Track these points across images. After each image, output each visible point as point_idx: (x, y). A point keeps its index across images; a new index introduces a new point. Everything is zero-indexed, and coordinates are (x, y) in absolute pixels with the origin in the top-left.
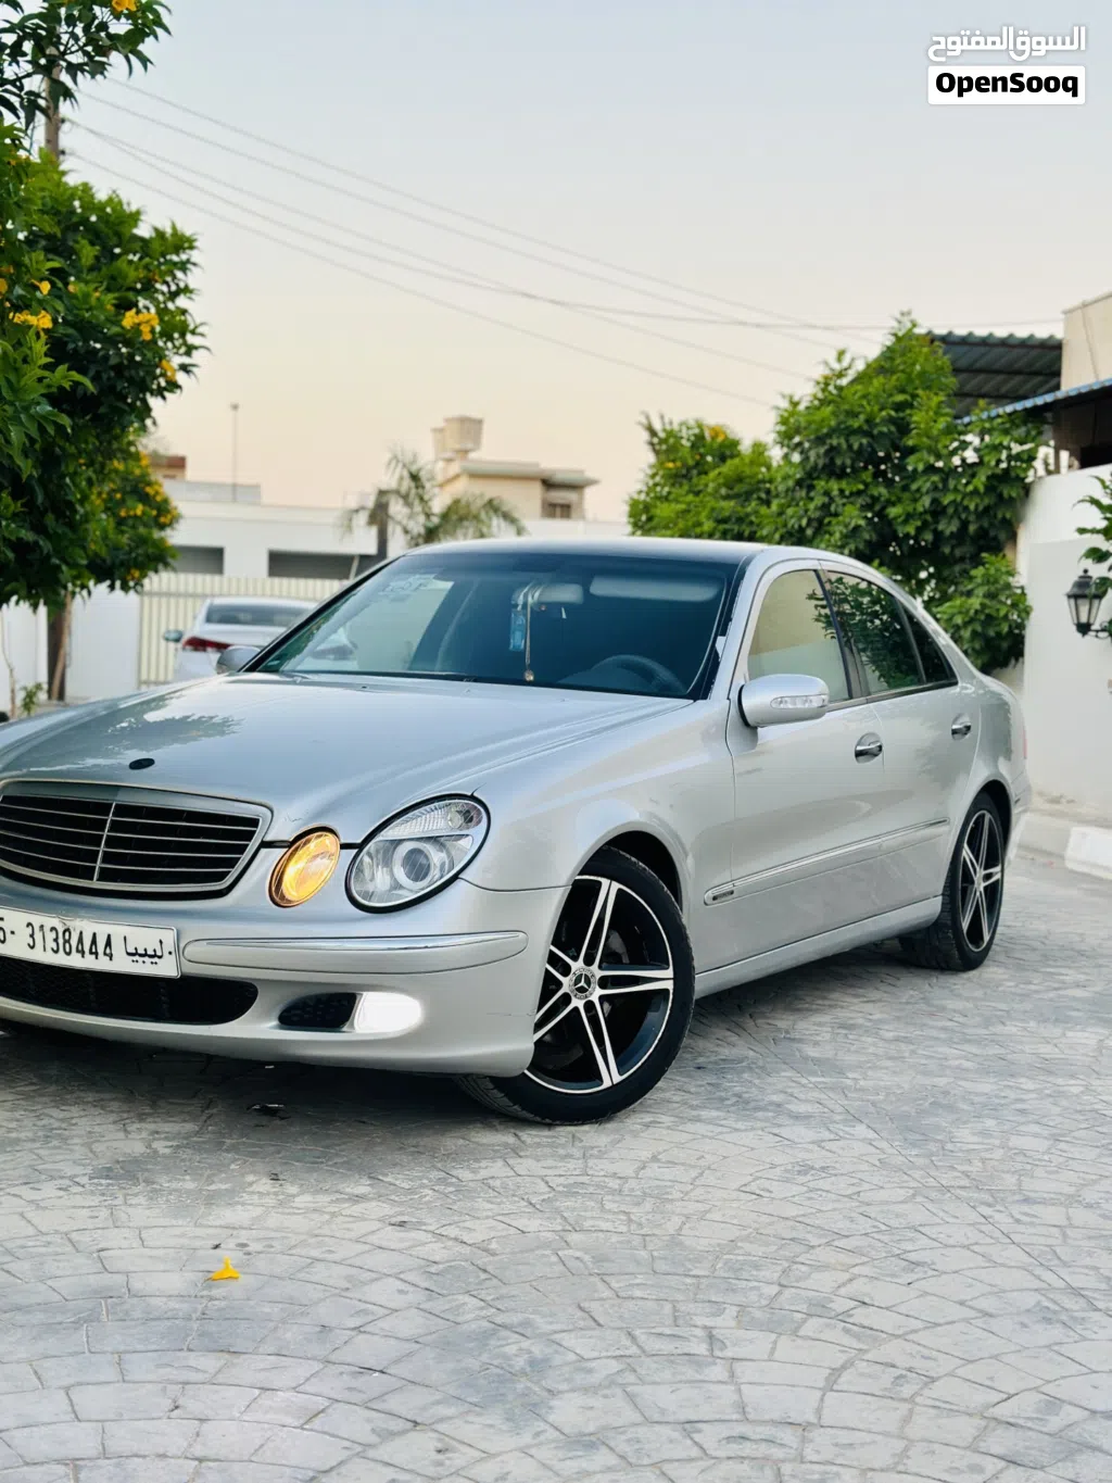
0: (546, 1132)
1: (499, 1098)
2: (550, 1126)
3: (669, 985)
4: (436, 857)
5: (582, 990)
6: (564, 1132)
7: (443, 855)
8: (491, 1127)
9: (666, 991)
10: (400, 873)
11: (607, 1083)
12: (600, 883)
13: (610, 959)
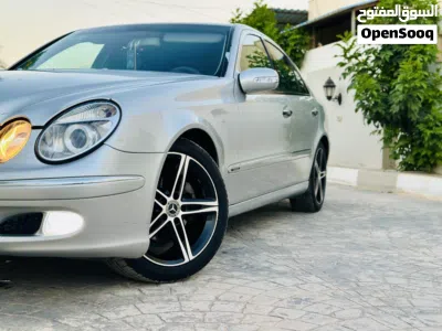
0: (155, 288)
1: (130, 270)
2: (157, 284)
3: (216, 209)
4: (90, 134)
5: (172, 212)
6: (165, 287)
7: (94, 133)
8: (126, 287)
9: (215, 212)
10: (69, 142)
11: (187, 260)
12: (180, 157)
13: (186, 196)
